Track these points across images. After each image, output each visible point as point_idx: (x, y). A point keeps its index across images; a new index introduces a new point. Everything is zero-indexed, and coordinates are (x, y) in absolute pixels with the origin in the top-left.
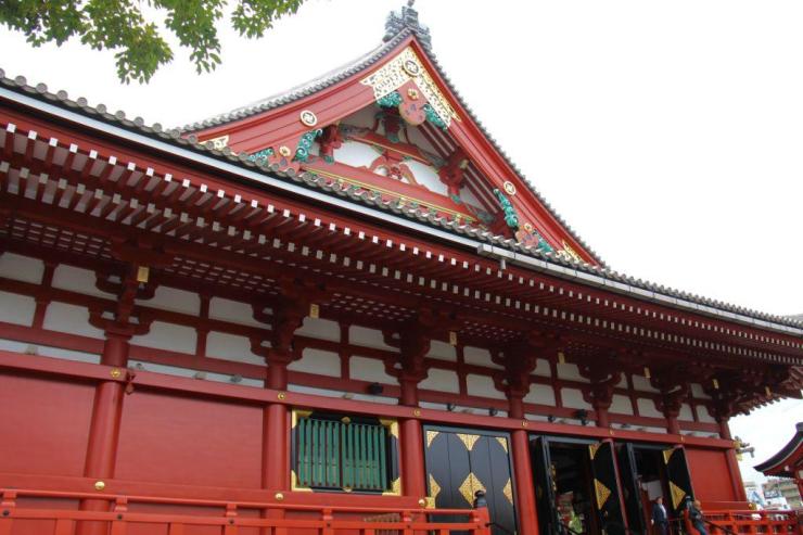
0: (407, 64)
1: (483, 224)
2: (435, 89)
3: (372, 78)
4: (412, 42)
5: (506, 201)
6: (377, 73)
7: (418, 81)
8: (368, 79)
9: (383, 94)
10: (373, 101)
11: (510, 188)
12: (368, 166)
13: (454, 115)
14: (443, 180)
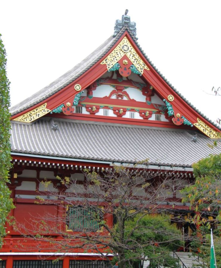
0: (123, 47)
1: (162, 111)
2: (137, 56)
3: (106, 60)
4: (126, 35)
5: (168, 104)
6: (109, 57)
7: (128, 55)
8: (104, 61)
9: (111, 66)
10: (106, 71)
11: (171, 98)
12: (108, 96)
13: (146, 67)
14: (144, 94)
